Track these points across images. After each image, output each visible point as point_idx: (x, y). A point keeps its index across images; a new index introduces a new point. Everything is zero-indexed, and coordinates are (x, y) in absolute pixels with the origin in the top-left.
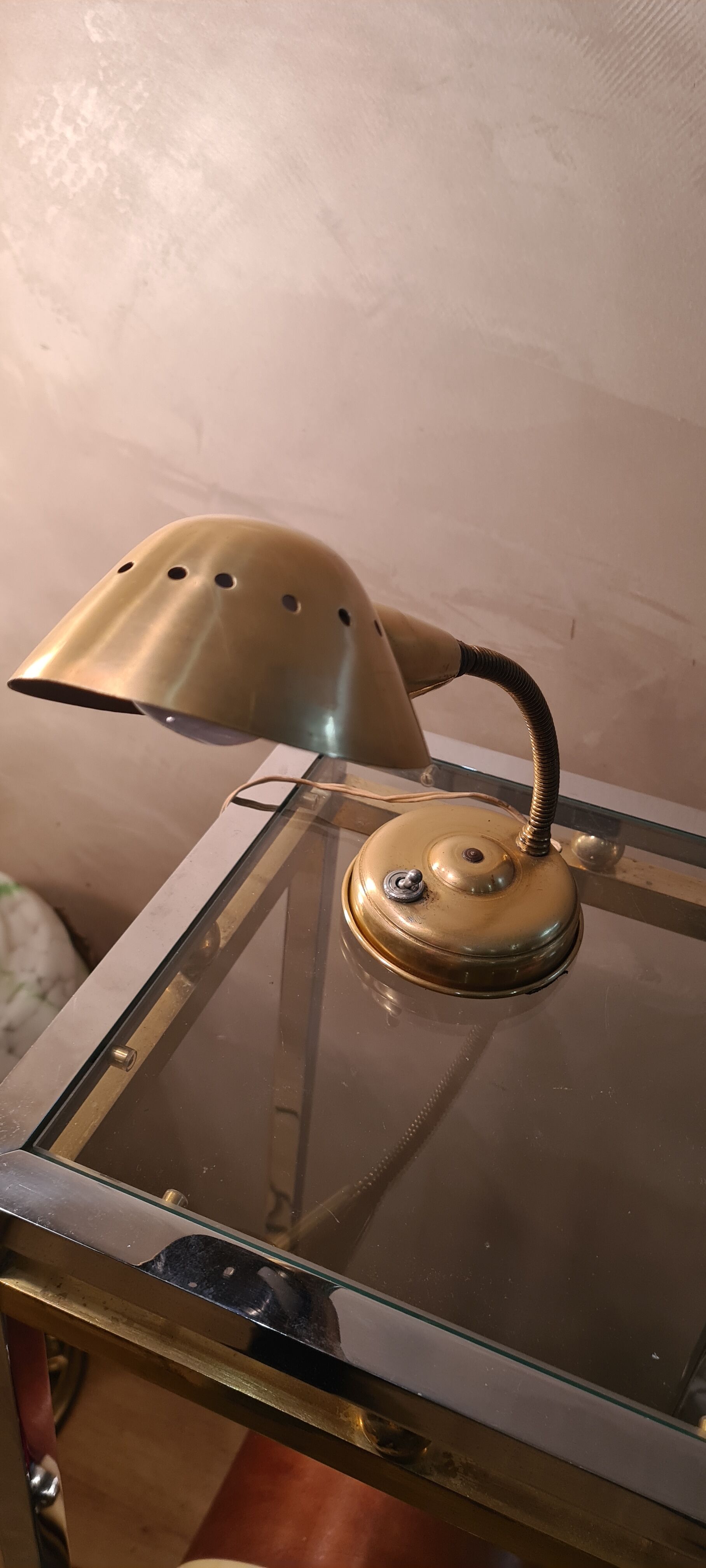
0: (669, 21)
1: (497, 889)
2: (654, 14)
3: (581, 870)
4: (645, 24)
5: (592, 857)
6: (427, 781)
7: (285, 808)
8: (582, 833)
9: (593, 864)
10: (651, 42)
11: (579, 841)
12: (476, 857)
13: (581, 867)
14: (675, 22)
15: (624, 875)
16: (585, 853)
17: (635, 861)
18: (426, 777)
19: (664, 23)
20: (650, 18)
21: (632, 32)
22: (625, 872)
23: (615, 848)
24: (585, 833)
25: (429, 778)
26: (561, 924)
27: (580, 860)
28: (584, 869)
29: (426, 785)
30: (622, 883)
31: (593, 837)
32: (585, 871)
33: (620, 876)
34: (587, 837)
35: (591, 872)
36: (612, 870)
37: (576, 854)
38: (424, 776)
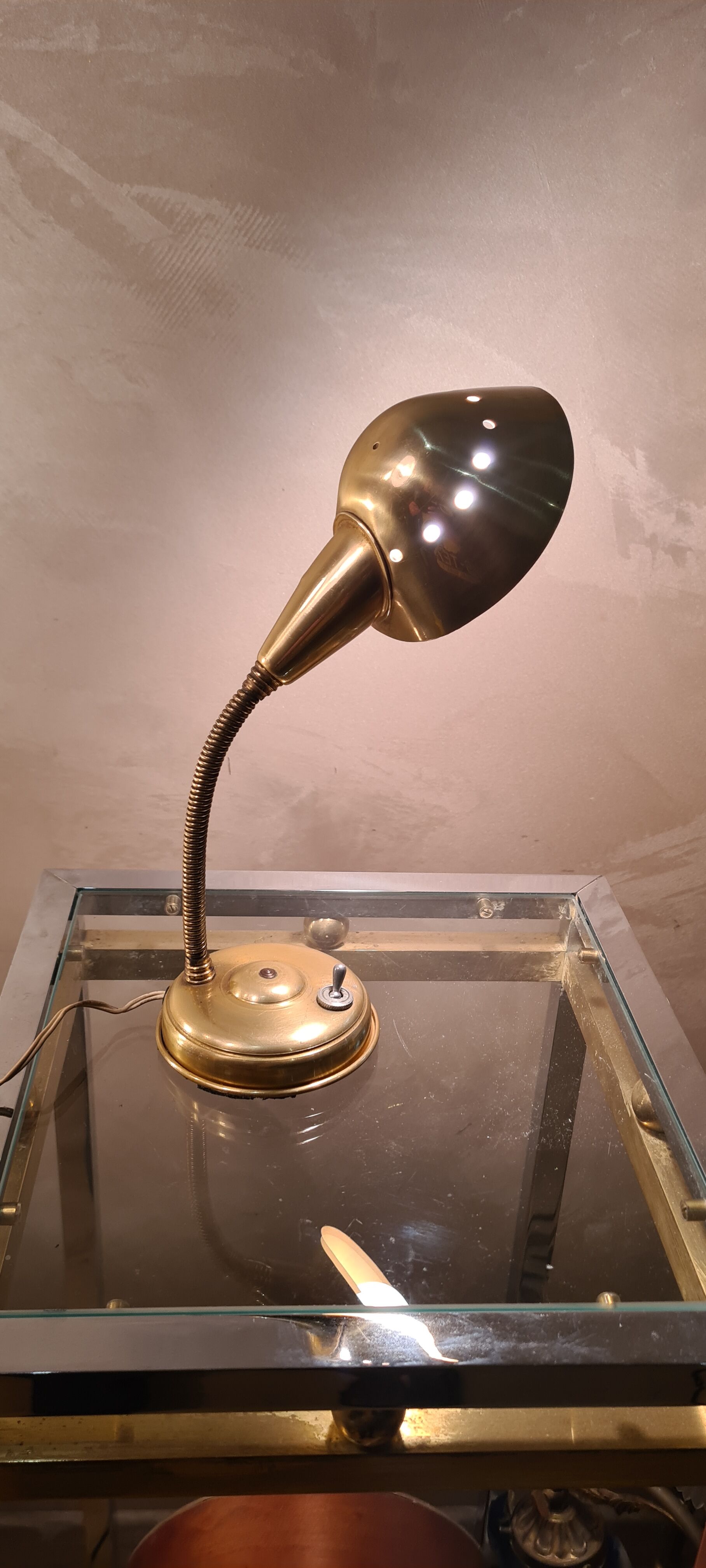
0: (200, 268)
2: (186, 264)
4: (180, 272)
5: (327, 937)
9: (328, 942)
11: (311, 925)
14: (204, 268)
19: (196, 270)
20: (184, 266)
21: (171, 278)
23: (342, 925)
36: (342, 944)
37: (310, 938)
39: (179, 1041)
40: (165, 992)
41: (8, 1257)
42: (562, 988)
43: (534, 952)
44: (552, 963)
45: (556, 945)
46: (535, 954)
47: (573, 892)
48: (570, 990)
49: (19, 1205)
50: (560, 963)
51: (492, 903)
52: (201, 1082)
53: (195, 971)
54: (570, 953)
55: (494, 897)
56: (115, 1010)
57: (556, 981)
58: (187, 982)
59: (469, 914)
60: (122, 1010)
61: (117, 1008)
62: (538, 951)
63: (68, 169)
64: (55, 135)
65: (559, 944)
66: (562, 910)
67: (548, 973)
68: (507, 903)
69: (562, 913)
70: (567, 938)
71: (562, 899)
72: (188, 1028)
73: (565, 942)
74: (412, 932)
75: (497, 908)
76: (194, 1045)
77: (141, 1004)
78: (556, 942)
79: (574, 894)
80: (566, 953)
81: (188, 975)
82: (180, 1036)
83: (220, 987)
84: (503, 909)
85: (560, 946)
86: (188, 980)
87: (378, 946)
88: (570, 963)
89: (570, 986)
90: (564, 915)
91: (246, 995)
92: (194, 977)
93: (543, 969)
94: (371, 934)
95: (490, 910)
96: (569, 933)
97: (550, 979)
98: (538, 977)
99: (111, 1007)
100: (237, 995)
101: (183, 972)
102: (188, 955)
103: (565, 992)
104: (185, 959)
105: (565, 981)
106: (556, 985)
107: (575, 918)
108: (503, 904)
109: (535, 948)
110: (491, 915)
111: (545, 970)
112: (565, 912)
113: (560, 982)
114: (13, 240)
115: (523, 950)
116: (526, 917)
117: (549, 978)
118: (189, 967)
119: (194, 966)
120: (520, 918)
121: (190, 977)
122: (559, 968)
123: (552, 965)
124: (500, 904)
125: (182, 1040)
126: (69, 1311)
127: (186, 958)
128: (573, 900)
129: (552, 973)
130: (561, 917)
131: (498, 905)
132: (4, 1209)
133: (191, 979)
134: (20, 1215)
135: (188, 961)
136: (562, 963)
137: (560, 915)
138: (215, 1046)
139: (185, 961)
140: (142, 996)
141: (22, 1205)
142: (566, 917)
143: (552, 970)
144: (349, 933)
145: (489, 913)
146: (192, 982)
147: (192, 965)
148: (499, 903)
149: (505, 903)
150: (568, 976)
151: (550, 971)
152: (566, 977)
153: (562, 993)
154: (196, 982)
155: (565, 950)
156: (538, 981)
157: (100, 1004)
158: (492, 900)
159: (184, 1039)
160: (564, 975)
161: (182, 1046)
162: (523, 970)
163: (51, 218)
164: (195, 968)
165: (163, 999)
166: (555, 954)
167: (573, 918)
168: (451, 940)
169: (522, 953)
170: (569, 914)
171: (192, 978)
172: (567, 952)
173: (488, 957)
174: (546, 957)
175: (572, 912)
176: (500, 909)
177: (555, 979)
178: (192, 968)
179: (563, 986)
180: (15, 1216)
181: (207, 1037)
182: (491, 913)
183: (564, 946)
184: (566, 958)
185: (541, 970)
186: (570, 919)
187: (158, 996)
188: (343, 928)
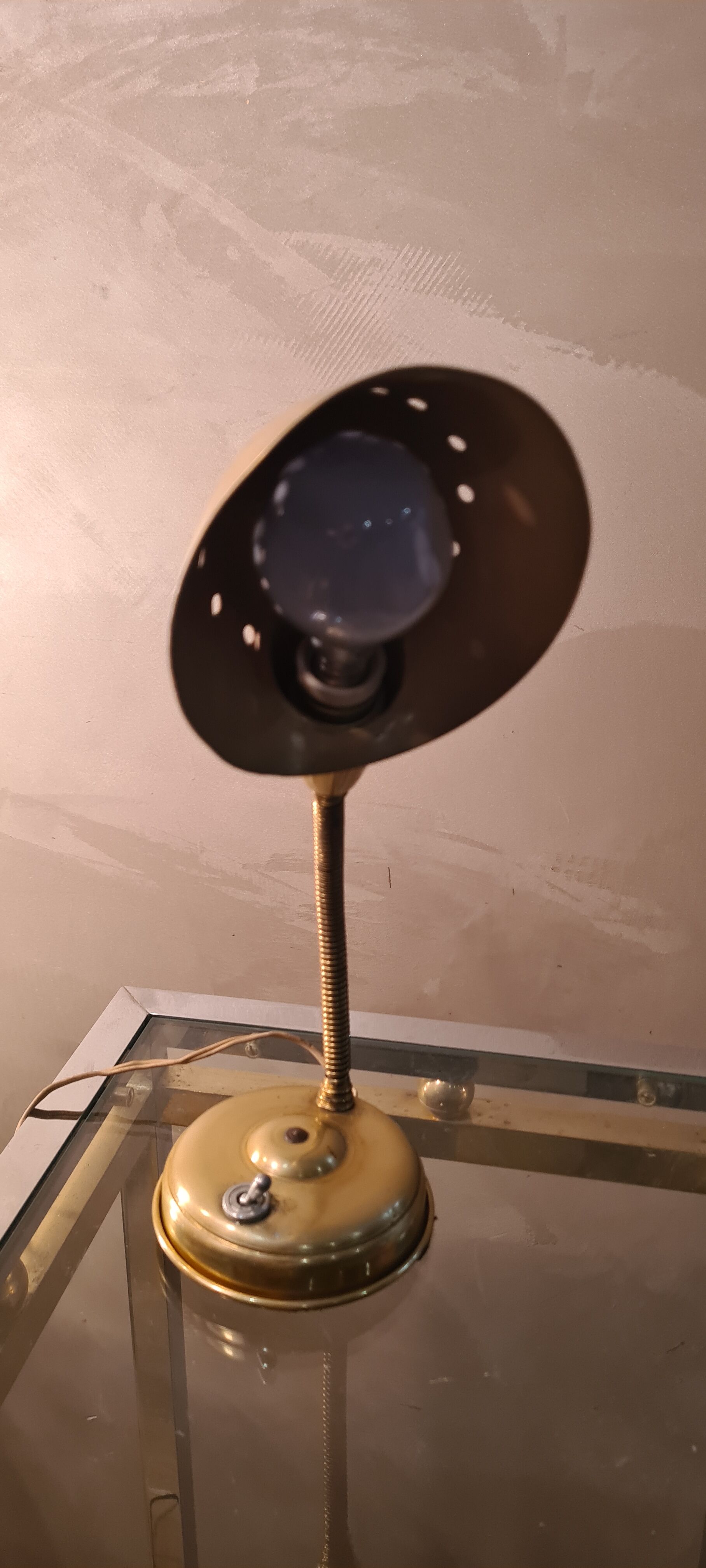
0: (363, 319)
1: (327, 1169)
2: (348, 315)
3: (434, 1122)
4: (342, 324)
5: (441, 1104)
6: (253, 1053)
7: (91, 1112)
8: (427, 1079)
9: (445, 1112)
10: (350, 338)
11: (425, 1089)
12: (300, 1136)
13: (434, 1118)
14: (368, 319)
15: (479, 1118)
16: (434, 1102)
17: (488, 1101)
18: (251, 1047)
19: (358, 321)
20: (346, 318)
21: (333, 332)
22: (479, 1115)
23: (464, 1090)
24: (430, 1079)
25: (254, 1048)
26: (402, 1204)
27: (431, 1110)
28: (437, 1120)
29: (253, 1057)
30: (478, 1128)
31: (438, 1082)
32: (438, 1122)
33: (475, 1121)
34: (432, 1083)
35: (445, 1121)
36: (466, 1115)
37: (425, 1105)
38: (249, 1046)
51: (653, 1085)
55: (654, 1078)
59: (624, 1096)
63: (225, 220)
64: (212, 185)
75: (661, 1092)
84: (670, 1094)
87: (510, 1123)
95: (651, 1096)
108: (671, 1088)
110: (653, 1102)
114: (167, 299)
131: (662, 1088)
145: (651, 1099)
158: (652, 1081)
163: (207, 273)
176: (667, 1095)
182: (653, 1100)
188: (465, 1094)
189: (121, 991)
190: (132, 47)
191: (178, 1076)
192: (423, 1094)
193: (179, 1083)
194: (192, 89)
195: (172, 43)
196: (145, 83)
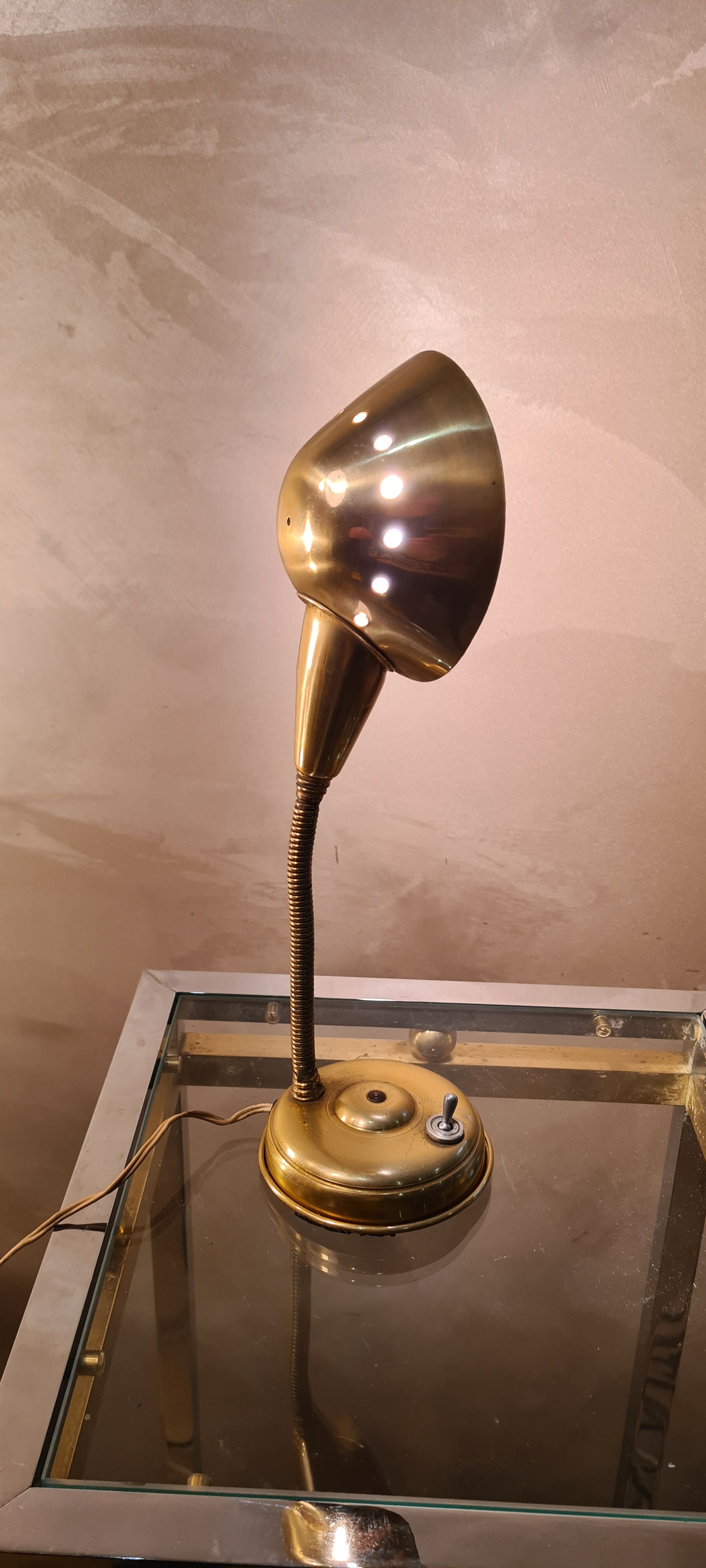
5: (433, 1050)
8: (423, 1030)
9: (435, 1056)
11: (418, 1037)
15: (462, 1059)
16: (426, 1048)
22: (461, 1056)
23: (449, 1036)
31: (430, 1032)
33: (458, 1061)
34: (424, 1033)
36: (449, 1057)
37: (416, 1051)
39: (282, 1166)
40: (272, 1105)
41: (88, 1417)
42: (686, 1112)
43: (654, 1073)
44: (675, 1085)
45: (679, 1066)
46: (657, 1076)
47: (699, 1012)
48: (695, 1117)
49: (102, 1354)
50: (684, 1086)
51: (609, 1021)
52: (302, 1212)
53: (302, 1088)
54: (696, 1075)
55: (611, 1015)
56: (221, 1121)
57: (679, 1104)
58: (294, 1097)
59: (584, 1031)
60: (228, 1122)
61: (224, 1119)
62: (659, 1072)
63: (185, 269)
64: (174, 236)
65: (683, 1066)
66: (686, 1030)
67: (670, 1096)
68: (626, 1021)
69: (687, 1033)
70: (691, 1060)
71: (685, 1018)
72: (291, 1153)
73: (689, 1063)
74: (524, 1046)
75: (615, 1025)
76: (298, 1172)
77: (248, 1116)
78: (680, 1063)
79: (700, 1014)
80: (691, 1076)
81: (295, 1091)
82: (283, 1161)
83: (326, 1107)
84: (621, 1027)
85: (684, 1067)
86: (296, 1096)
87: (487, 1060)
88: (695, 1087)
89: (695, 1113)
90: (688, 1036)
91: (352, 1119)
92: (301, 1094)
93: (665, 1091)
94: (480, 1046)
95: (607, 1029)
96: (693, 1055)
97: (673, 1102)
98: (660, 1100)
99: (218, 1118)
100: (343, 1119)
101: (291, 1086)
102: (296, 1071)
103: (688, 1117)
104: (293, 1075)
105: (689, 1106)
106: (680, 1109)
107: (700, 1039)
108: (621, 1022)
109: (656, 1068)
110: (608, 1034)
111: (667, 1093)
112: (689, 1033)
113: (684, 1106)
114: (131, 339)
115: (643, 1070)
116: (646, 1037)
117: (671, 1101)
118: (296, 1083)
119: (301, 1082)
120: (640, 1037)
121: (296, 1093)
122: (683, 1091)
123: (675, 1087)
124: (618, 1022)
125: (285, 1166)
126: (148, 1486)
127: (294, 1073)
128: (699, 1020)
129: (675, 1096)
130: (685, 1038)
131: (617, 1022)
132: (87, 1358)
133: (298, 1096)
134: (102, 1367)
135: (296, 1077)
136: (686, 1086)
137: (684, 1036)
138: (318, 1175)
139: (293, 1076)
140: (249, 1108)
141: (105, 1354)
142: (691, 1038)
143: (675, 1093)
144: (457, 1045)
145: (607, 1032)
146: (299, 1098)
147: (299, 1081)
148: (617, 1020)
149: (624, 1021)
150: (692, 1102)
151: (673, 1095)
152: (690, 1102)
153: (685, 1118)
154: (304, 1099)
155: (690, 1073)
156: (659, 1104)
157: (206, 1114)
158: (609, 1017)
159: (287, 1164)
160: (688, 1099)
161: (284, 1170)
162: (643, 1091)
163: (169, 317)
164: (303, 1085)
165: (270, 1112)
166: (679, 1076)
167: (698, 1039)
168: (565, 1056)
169: (641, 1074)
170: (694, 1035)
171: (298, 1094)
172: (691, 1074)
173: (605, 1076)
174: (668, 1079)
175: (697, 1033)
176: (619, 1027)
177: (678, 1103)
178: (299, 1084)
179: (686, 1111)
180: (97, 1367)
181: (311, 1164)
182: (608, 1032)
183: (688, 1068)
184: (690, 1080)
185: (663, 1093)
186: (695, 1040)
187: (265, 1109)
188: (450, 1040)
189: (143, 972)
190: (98, 107)
191: (198, 1043)
192: (415, 1042)
193: (200, 1050)
194: (155, 149)
195: (136, 107)
196: (111, 141)
